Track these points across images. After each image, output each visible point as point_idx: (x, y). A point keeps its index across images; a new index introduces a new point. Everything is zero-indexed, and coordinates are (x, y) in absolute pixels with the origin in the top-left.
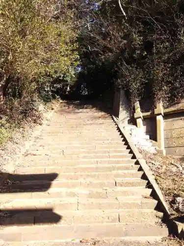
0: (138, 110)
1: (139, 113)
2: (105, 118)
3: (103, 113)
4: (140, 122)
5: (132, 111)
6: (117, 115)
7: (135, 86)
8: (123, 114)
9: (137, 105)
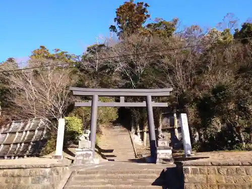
0: (138, 129)
1: (139, 130)
2: (125, 131)
3: (125, 129)
4: (139, 134)
5: (137, 129)
6: (131, 131)
7: (137, 120)
8: (133, 130)
9: (138, 127)
